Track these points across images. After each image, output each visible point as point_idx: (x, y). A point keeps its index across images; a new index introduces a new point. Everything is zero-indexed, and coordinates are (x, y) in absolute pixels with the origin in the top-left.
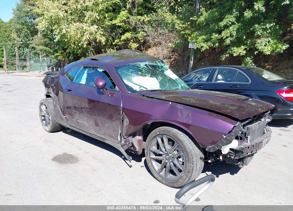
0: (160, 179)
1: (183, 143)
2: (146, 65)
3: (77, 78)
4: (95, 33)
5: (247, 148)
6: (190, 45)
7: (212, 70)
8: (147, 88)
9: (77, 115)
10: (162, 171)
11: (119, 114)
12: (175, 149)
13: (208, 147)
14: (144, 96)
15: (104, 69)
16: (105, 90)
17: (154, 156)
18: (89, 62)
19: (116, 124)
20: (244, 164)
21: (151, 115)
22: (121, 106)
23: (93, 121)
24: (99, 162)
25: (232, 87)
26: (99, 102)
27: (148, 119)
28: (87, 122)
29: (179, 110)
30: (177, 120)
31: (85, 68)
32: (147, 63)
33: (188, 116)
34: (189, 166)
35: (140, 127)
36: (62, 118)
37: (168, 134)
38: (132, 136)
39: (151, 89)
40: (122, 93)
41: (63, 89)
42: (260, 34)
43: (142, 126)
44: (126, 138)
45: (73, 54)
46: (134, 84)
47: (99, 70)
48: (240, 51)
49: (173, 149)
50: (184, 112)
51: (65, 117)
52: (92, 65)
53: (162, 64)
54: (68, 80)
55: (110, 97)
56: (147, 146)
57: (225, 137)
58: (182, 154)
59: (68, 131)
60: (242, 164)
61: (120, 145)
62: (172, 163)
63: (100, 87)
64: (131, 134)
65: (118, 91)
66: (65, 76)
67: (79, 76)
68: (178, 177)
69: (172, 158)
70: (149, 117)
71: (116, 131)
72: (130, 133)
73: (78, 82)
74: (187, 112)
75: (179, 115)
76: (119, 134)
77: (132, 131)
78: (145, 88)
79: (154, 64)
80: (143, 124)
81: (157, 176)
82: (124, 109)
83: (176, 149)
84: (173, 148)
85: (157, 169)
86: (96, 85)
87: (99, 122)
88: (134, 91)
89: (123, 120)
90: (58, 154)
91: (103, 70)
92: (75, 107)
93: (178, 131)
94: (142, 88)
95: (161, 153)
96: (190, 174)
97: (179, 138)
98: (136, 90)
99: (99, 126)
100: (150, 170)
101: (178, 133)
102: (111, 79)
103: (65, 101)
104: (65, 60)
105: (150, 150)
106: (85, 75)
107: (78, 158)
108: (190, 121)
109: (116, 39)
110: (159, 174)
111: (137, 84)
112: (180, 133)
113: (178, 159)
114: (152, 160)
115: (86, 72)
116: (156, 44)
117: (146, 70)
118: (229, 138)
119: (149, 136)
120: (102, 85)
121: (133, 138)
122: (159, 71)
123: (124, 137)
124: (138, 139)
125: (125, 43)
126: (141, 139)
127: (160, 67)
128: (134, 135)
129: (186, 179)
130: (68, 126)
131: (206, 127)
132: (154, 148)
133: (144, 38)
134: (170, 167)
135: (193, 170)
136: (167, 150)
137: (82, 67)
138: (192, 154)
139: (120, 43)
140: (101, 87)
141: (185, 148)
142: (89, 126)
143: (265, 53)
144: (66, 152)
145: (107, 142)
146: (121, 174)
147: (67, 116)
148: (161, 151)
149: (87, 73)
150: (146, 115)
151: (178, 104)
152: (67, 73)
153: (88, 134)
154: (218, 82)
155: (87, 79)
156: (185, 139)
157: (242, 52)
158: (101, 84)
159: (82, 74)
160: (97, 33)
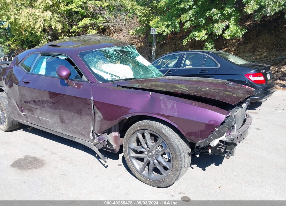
0: (142, 179)
1: (169, 138)
2: (115, 50)
3: (34, 68)
4: (50, 19)
5: (236, 138)
6: (151, 31)
7: (180, 55)
8: (119, 77)
9: (38, 112)
10: (144, 170)
11: (89, 108)
12: (159, 145)
13: (199, 142)
14: (117, 86)
15: (67, 57)
16: (70, 81)
17: (134, 154)
18: (47, 49)
19: (86, 120)
20: (230, 155)
21: (129, 109)
22: (92, 99)
23: (57, 118)
24: (69, 163)
25: (201, 72)
26: (63, 95)
27: (127, 113)
28: (51, 119)
29: (161, 101)
30: (161, 113)
31: (44, 55)
32: (116, 48)
33: (173, 107)
34: (176, 164)
35: (117, 122)
36: (19, 115)
37: (151, 129)
38: (106, 133)
39: (124, 78)
40: (91, 84)
41: (18, 81)
42: (218, 19)
43: (119, 121)
44: (100, 135)
45: (28, 43)
46: (104, 72)
47: (60, 57)
48: (202, 36)
49: (157, 146)
50: (168, 103)
51: (23, 113)
52: (52, 52)
53: (132, 49)
54: (23, 70)
55: (77, 88)
56: (125, 143)
57: (217, 129)
58: (168, 150)
59: (28, 129)
60: (229, 155)
61: (93, 144)
62: (156, 161)
63: (63, 78)
64: (106, 131)
65: (85, 82)
66: (19, 66)
67: (37, 65)
68: (164, 176)
69: (156, 155)
70: (127, 110)
71: (86, 128)
72: (104, 129)
73: (36, 73)
74: (171, 104)
75: (163, 107)
76: (91, 132)
77: (106, 127)
78: (118, 77)
79: (124, 50)
80: (119, 119)
81: (139, 176)
82: (95, 103)
83: (161, 145)
84: (157, 144)
85: (138, 168)
86: (58, 75)
87: (65, 118)
88: (105, 81)
89: (94, 115)
90: (18, 158)
91: (65, 58)
92: (34, 101)
93: (162, 125)
94: (114, 77)
95: (143, 150)
96: (179, 172)
97: (164, 132)
98: (107, 79)
99: (65, 123)
100: (131, 170)
101: (162, 127)
102: (76, 68)
103: (22, 95)
104: (18, 48)
105: (129, 147)
106: (44, 65)
107: (43, 160)
108: (176, 113)
109: (73, 26)
110: (141, 173)
111: (107, 73)
112: (165, 127)
113: (163, 155)
114: (133, 159)
115: (45, 60)
116: (117, 30)
117: (116, 56)
118: (222, 131)
119: (127, 132)
120: (66, 75)
121: (108, 134)
122: (130, 57)
123: (96, 134)
124: (114, 135)
125: (84, 30)
126: (117, 135)
127: (131, 53)
128: (109, 132)
129: (173, 177)
130: (28, 124)
131: (194, 119)
132: (134, 145)
133: (104, 24)
134: (154, 165)
135: (181, 168)
136: (150, 146)
137: (40, 55)
138: (179, 150)
139: (78, 30)
140: (65, 77)
141: (171, 143)
142: (53, 123)
143: (226, 37)
144: (28, 154)
145: (76, 140)
146: (96, 177)
147: (26, 113)
148: (143, 147)
149: (47, 62)
150: (123, 109)
151: (160, 95)
152: (22, 62)
153: (53, 132)
154: (187, 67)
155: (46, 69)
156: (171, 133)
157: (204, 37)
158: (64, 73)
159: (40, 62)
160: (52, 20)
